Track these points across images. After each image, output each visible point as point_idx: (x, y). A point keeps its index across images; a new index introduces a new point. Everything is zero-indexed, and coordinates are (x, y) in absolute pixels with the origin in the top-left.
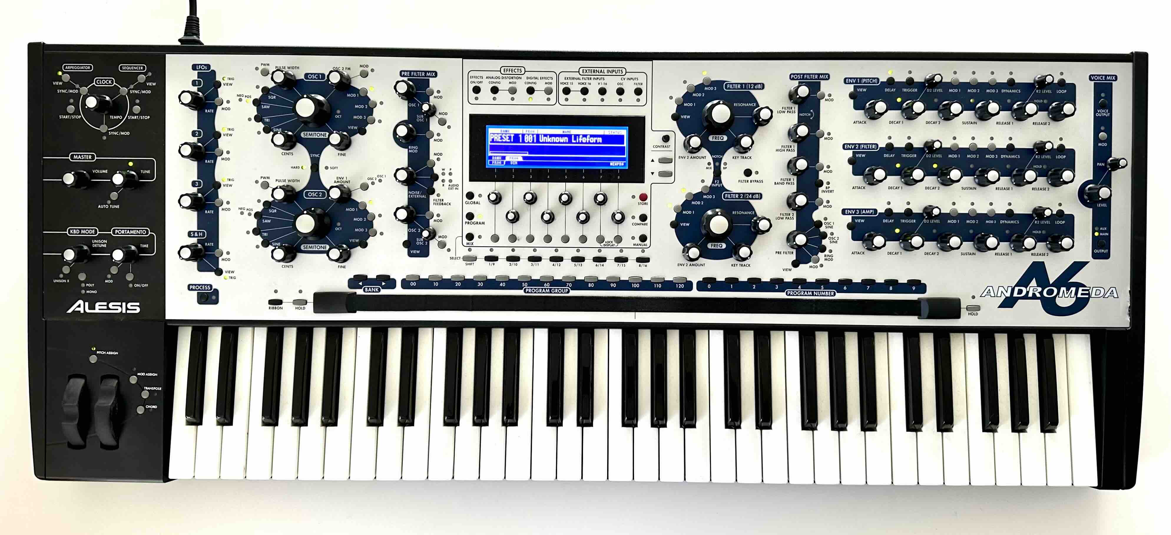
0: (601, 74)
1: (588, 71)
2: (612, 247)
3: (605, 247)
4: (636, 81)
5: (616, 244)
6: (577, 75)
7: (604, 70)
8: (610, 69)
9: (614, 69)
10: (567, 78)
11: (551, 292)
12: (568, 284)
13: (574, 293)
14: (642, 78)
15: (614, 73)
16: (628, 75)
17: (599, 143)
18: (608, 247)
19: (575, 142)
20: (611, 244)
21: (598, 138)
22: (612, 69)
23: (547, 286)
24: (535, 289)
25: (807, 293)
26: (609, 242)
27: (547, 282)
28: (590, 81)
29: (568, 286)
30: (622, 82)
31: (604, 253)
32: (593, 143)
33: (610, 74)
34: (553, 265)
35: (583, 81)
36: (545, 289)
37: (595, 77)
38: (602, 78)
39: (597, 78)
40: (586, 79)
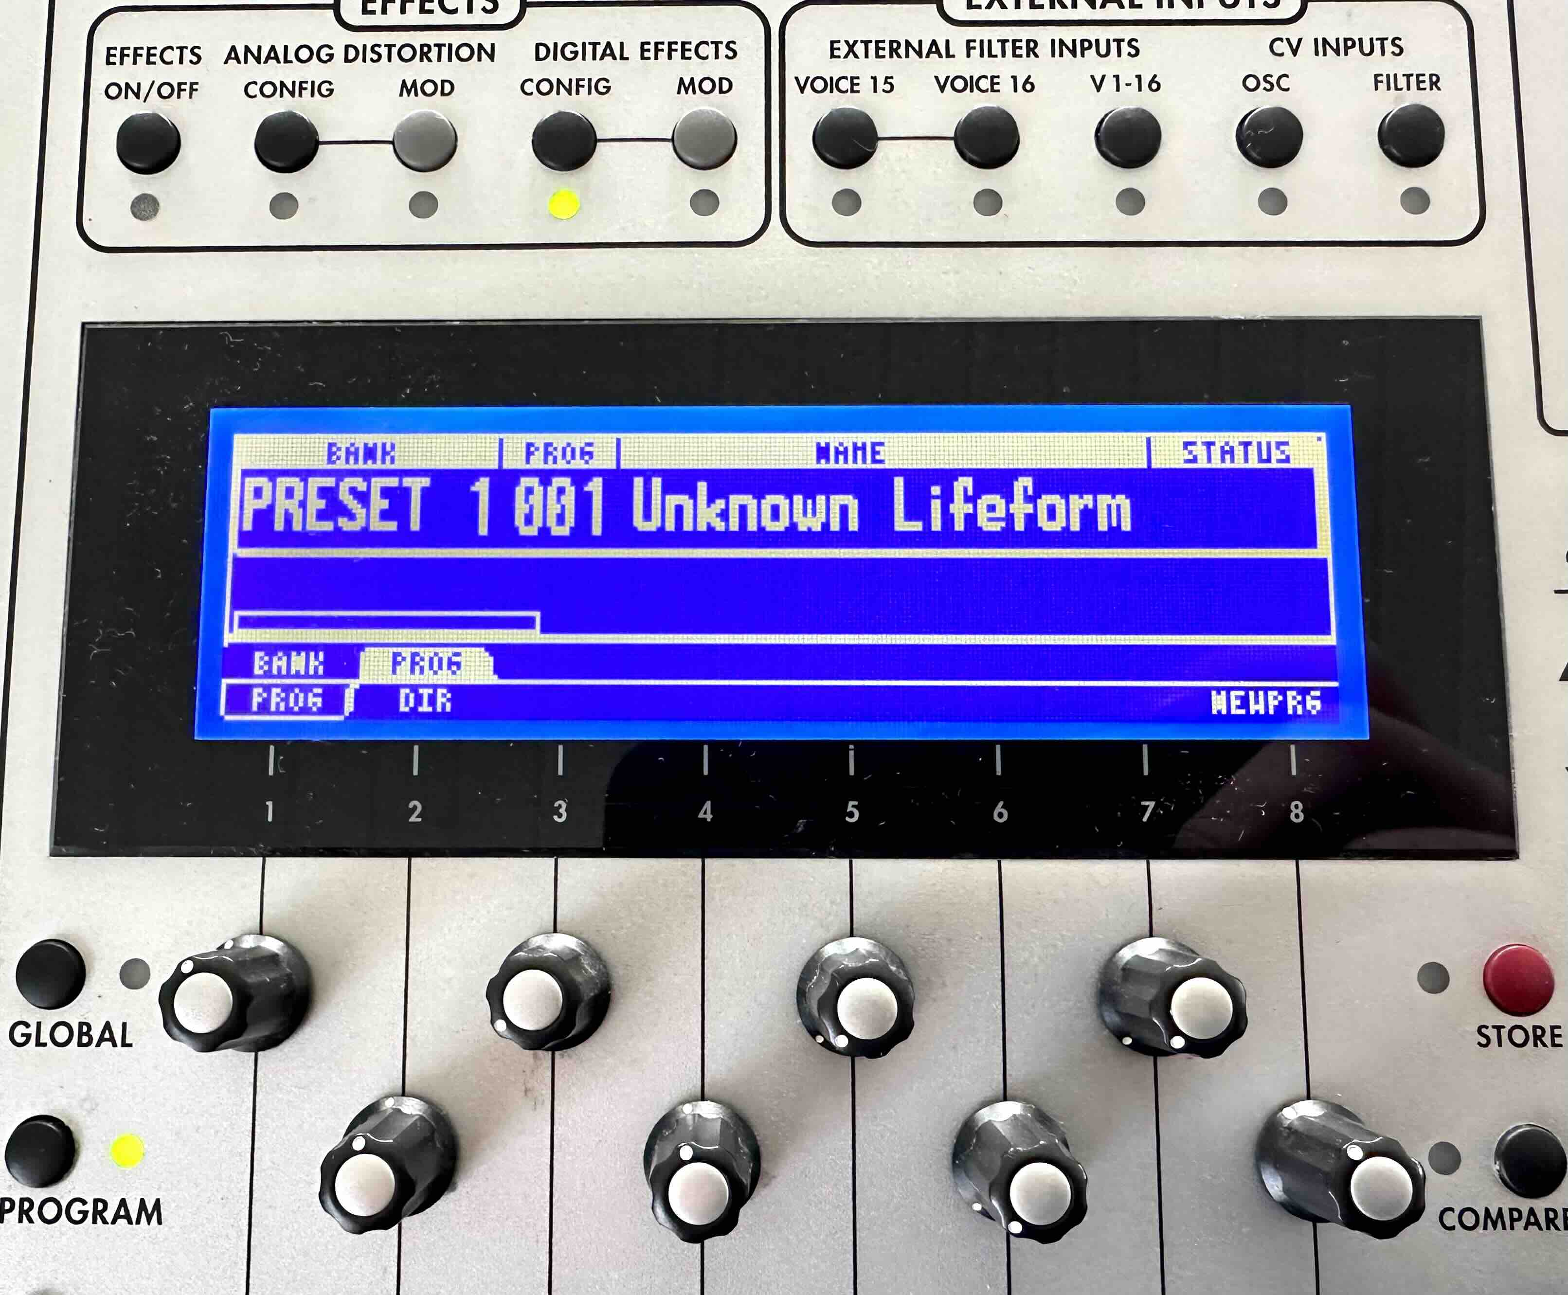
0: (1113, 11)
4: (1387, 65)
10: (851, 48)
14: (1433, 41)
15: (1213, 8)
17: (1115, 537)
19: (917, 526)
21: (1104, 500)
28: (1023, 67)
30: (1273, 67)
32: (1064, 538)
35: (976, 66)
37: (1069, 34)
38: (1119, 41)
39: (1086, 45)
40: (997, 48)
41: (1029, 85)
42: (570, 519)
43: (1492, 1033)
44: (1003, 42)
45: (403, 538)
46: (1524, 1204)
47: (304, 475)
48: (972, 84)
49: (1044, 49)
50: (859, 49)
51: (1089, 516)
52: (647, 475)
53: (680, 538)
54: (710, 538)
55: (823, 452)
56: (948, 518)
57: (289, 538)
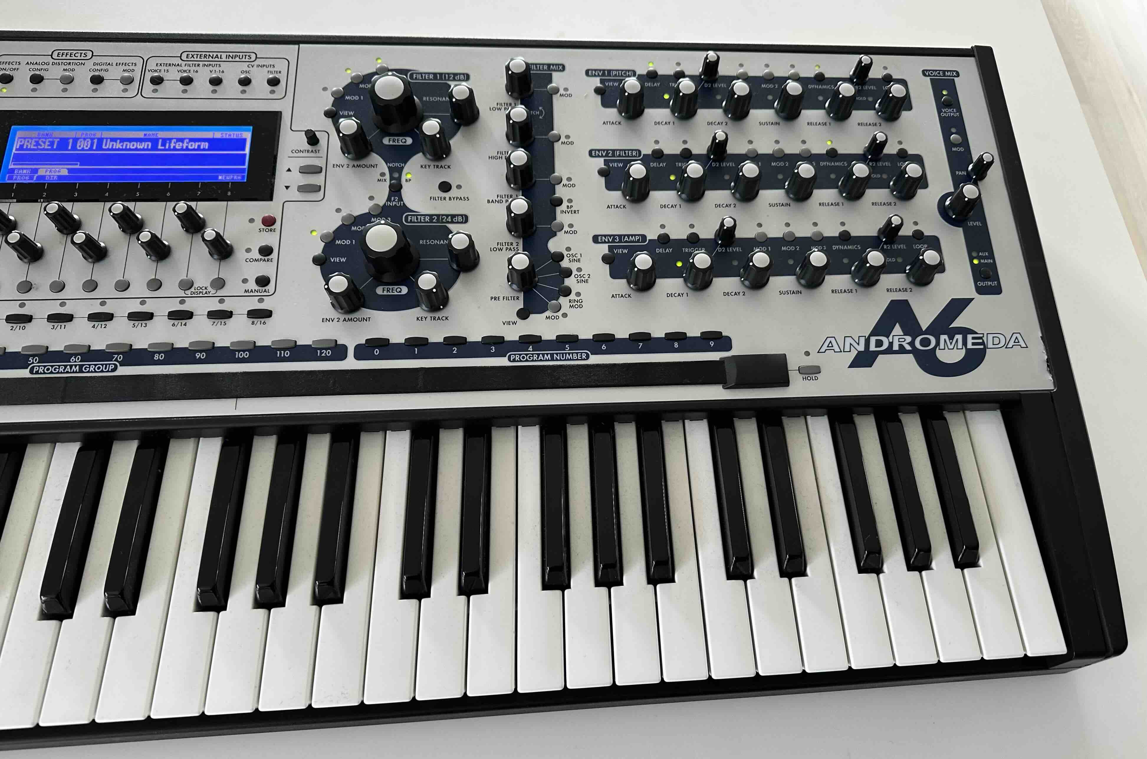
0: (216, 59)
1: (195, 57)
2: (206, 295)
3: (193, 295)
4: (271, 69)
5: (213, 291)
6: (178, 61)
7: (221, 55)
8: (231, 54)
9: (238, 54)
10: (161, 65)
11: (81, 371)
12: (116, 356)
13: (124, 371)
14: (281, 66)
15: (237, 59)
16: (259, 62)
17: (204, 150)
18: (198, 295)
19: (163, 148)
20: (204, 291)
21: (203, 143)
22: (234, 54)
23: (75, 362)
24: (52, 366)
25: (544, 357)
26: (201, 288)
27: (76, 355)
28: (196, 68)
29: (116, 360)
30: (248, 69)
31: (188, 306)
32: (194, 150)
33: (230, 59)
34: (94, 327)
35: (186, 68)
36: (71, 366)
37: (206, 63)
38: (217, 64)
39: (210, 65)
40: (191, 65)
41: (197, 72)
42: (89, 146)
43: (262, 230)
44: (193, 64)
45: (52, 149)
46: (263, 258)
47: (32, 138)
48: (185, 71)
49: (201, 65)
50: (162, 65)
51: (199, 146)
52: (107, 139)
53: (112, 149)
54: (119, 150)
55: (145, 135)
56: (170, 146)
57: (27, 149)
